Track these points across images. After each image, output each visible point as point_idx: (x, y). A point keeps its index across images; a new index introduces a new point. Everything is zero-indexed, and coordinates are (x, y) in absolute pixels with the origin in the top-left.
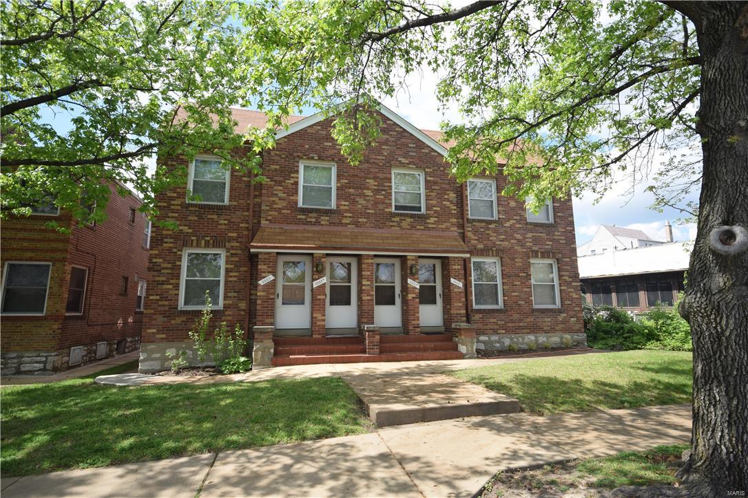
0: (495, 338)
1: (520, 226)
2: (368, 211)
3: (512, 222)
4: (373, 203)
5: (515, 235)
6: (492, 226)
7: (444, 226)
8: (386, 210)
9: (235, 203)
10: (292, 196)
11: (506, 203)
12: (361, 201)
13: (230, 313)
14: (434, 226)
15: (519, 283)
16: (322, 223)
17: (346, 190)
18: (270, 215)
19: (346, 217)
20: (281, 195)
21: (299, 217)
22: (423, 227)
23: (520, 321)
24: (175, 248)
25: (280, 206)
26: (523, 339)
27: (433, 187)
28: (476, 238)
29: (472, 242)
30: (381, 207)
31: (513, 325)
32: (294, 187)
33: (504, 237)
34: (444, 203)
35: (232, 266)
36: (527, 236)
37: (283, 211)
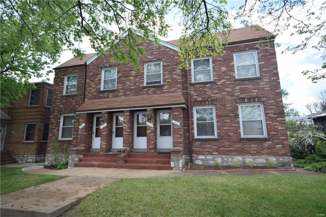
0: (210, 157)
1: (230, 82)
2: (131, 88)
3: (223, 81)
4: (134, 83)
5: (226, 89)
6: (209, 85)
7: (173, 90)
8: (140, 85)
9: (78, 93)
10: (98, 86)
11: (219, 69)
12: (128, 83)
13: (75, 141)
14: (167, 90)
15: (229, 121)
16: (110, 97)
17: (121, 79)
18: (89, 96)
19: (121, 92)
20: (93, 86)
21: (100, 95)
22: (160, 92)
23: (230, 146)
24: (58, 114)
25: (93, 91)
26: (232, 159)
27: (167, 69)
28: (197, 94)
29: (194, 97)
30: (137, 84)
31: (224, 149)
32: (99, 81)
33: (217, 91)
34: (173, 76)
35: (76, 121)
36: (235, 88)
37: (94, 94)
